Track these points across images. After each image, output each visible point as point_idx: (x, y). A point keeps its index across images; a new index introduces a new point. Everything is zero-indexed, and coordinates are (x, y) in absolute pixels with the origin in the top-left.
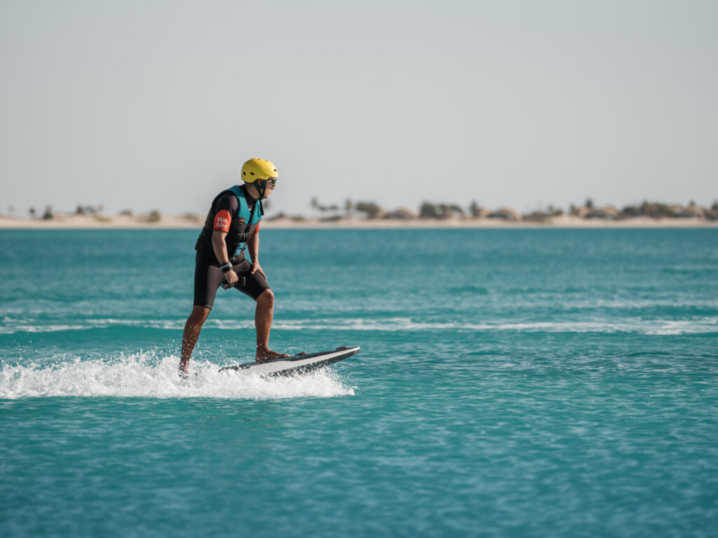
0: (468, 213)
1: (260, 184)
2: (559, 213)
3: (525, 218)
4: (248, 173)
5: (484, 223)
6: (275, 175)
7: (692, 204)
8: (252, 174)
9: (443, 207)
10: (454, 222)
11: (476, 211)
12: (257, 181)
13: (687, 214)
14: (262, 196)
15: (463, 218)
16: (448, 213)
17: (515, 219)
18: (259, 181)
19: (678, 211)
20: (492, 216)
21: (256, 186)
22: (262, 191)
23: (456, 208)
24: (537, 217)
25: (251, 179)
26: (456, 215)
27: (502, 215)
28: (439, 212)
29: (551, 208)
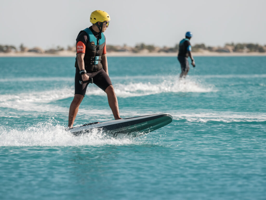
0: (19, 49)
1: (99, 25)
2: (62, 50)
3: (46, 52)
4: (93, 18)
5: (27, 54)
6: (109, 19)
7: (125, 45)
8: (95, 19)
9: (7, 47)
10: (12, 54)
11: (23, 49)
12: (97, 23)
13: (123, 50)
14: (101, 31)
15: (16, 52)
16: (10, 50)
17: (41, 53)
18: (99, 23)
19: (119, 48)
20: (30, 51)
21: (97, 26)
22: (100, 28)
23: (13, 47)
24: (52, 51)
25: (95, 22)
26: (13, 50)
27: (35, 50)
28: (5, 49)
29: (58, 47)
